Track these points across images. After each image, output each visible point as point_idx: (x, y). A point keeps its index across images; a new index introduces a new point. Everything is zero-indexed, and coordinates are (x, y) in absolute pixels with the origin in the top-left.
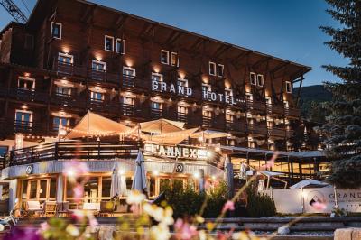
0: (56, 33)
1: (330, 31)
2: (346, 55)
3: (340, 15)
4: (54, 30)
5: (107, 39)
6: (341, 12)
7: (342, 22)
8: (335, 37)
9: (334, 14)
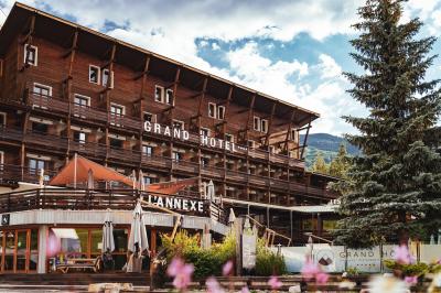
0: (31, 58)
1: (352, 77)
2: (368, 105)
3: (365, 60)
4: (28, 54)
5: (92, 69)
6: (366, 57)
7: (366, 68)
8: (358, 85)
9: (357, 58)
